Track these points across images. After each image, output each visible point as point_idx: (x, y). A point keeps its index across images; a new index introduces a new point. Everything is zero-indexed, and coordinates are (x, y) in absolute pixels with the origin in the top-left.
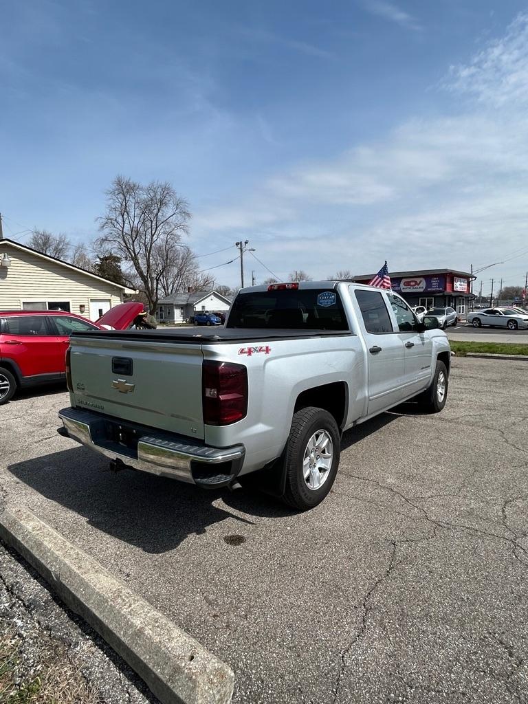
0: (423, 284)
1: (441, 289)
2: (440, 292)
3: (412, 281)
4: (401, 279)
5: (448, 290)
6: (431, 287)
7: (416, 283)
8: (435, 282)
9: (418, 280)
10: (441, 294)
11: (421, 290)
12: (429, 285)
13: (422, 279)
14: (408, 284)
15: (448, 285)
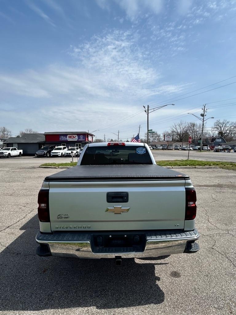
0: (77, 138)
1: (84, 140)
2: (84, 141)
3: (72, 136)
4: (68, 135)
5: (87, 141)
6: (80, 139)
7: (74, 137)
8: (81, 137)
9: (75, 136)
10: (84, 142)
11: (76, 140)
12: (79, 138)
13: (76, 135)
14: (70, 137)
15: (87, 138)
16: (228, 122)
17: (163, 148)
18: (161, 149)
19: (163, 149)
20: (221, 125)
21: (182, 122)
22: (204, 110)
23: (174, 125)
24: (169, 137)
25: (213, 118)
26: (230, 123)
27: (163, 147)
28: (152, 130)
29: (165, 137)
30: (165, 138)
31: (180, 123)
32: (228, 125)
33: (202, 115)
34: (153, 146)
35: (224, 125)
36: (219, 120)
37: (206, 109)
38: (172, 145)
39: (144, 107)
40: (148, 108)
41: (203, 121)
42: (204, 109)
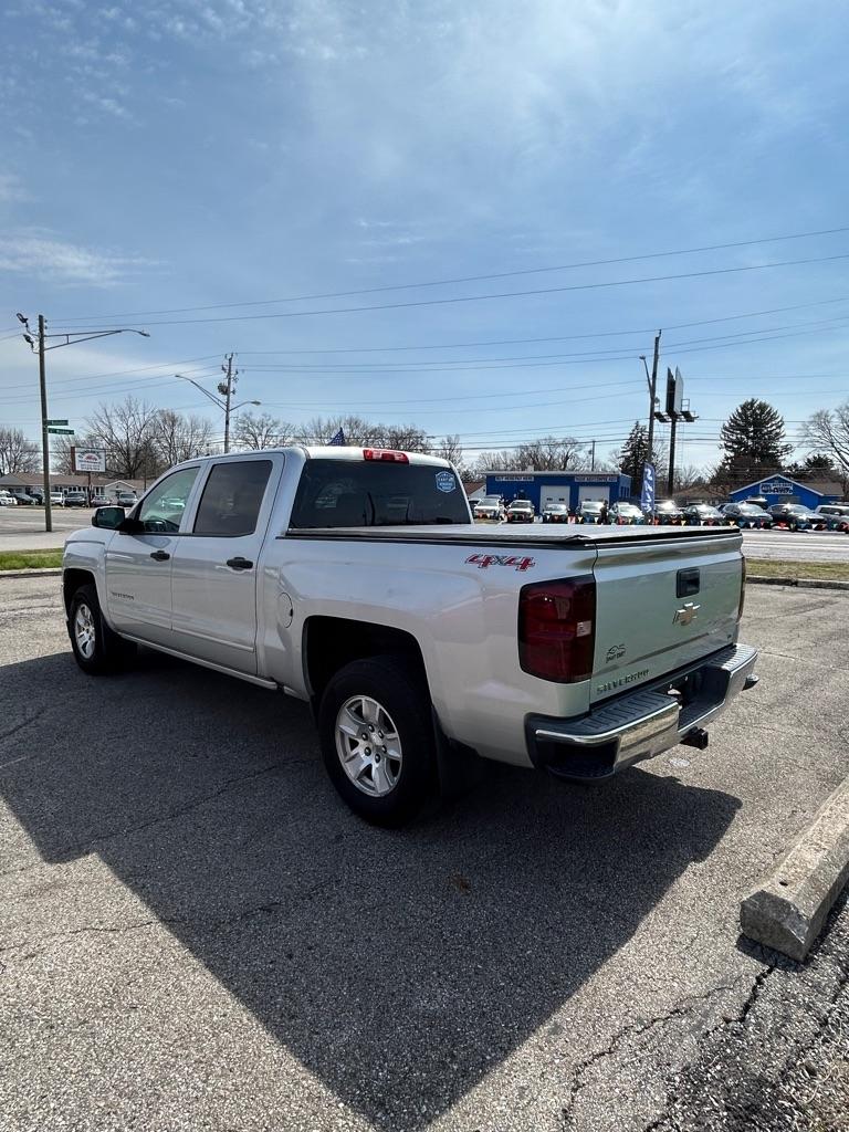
16: (275, 424)
17: (71, 499)
18: (59, 504)
19: (68, 504)
20: (257, 431)
21: (133, 406)
22: (229, 374)
23: (102, 414)
24: (94, 455)
25: (258, 403)
26: (281, 426)
27: (71, 495)
28: (66, 423)
29: (77, 455)
30: (77, 459)
31: (124, 405)
32: (275, 434)
33: (224, 390)
34: (19, 490)
35: (265, 430)
36: (251, 414)
37: (233, 372)
38: (102, 488)
39: (24, 320)
40: (41, 328)
41: (228, 411)
42: (230, 370)
